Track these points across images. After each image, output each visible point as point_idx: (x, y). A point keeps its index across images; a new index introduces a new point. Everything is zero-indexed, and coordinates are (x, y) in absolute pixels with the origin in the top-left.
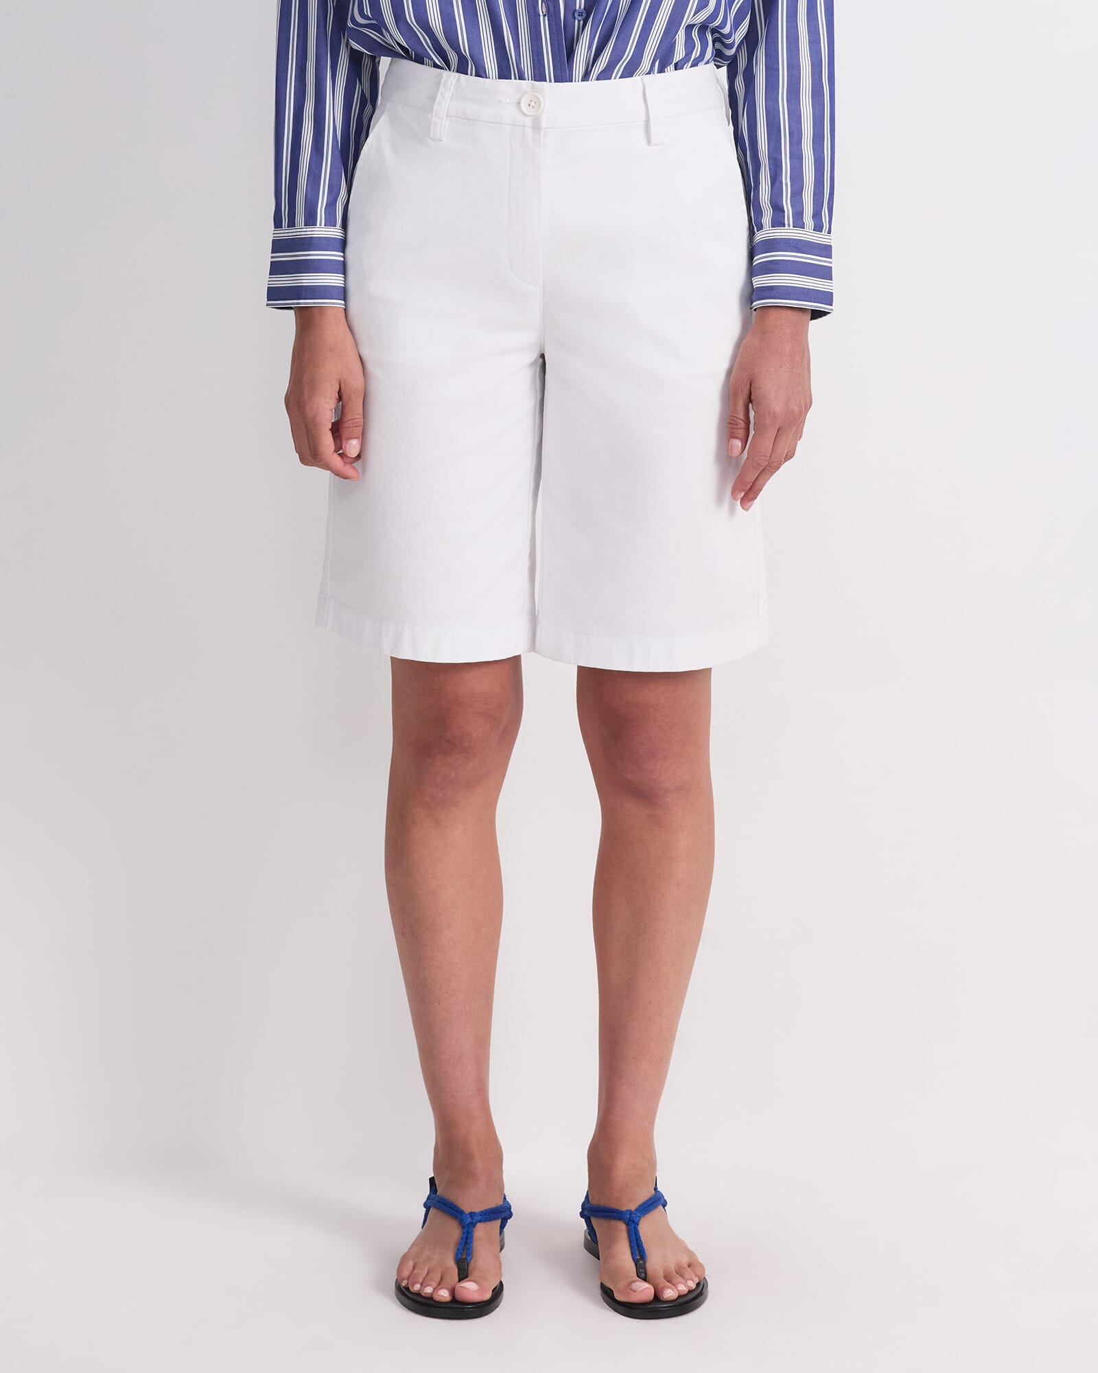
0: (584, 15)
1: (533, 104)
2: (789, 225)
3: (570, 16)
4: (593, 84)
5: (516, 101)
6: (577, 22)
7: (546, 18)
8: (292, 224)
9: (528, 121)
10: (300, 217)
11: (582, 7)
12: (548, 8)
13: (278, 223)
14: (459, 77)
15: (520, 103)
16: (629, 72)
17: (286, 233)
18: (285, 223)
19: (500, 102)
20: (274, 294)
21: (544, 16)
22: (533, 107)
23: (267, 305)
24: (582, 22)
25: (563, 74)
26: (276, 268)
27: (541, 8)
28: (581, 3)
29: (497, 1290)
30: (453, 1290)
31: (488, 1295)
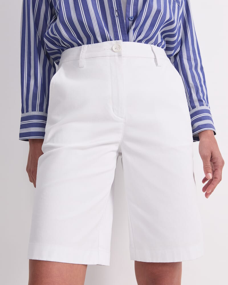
0: (133, 19)
1: (117, 48)
2: (205, 105)
3: (127, 19)
4: (136, 43)
5: (111, 48)
6: (130, 22)
7: (118, 17)
8: (27, 111)
9: (116, 54)
10: (30, 108)
11: (132, 16)
12: (118, 13)
13: (23, 112)
14: (88, 46)
15: (112, 49)
17: (26, 114)
18: (25, 111)
19: (105, 49)
20: (21, 135)
21: (117, 17)
22: (117, 49)
23: (19, 139)
24: (132, 22)
25: (126, 39)
26: (22, 127)
27: (116, 14)
28: (131, 14)
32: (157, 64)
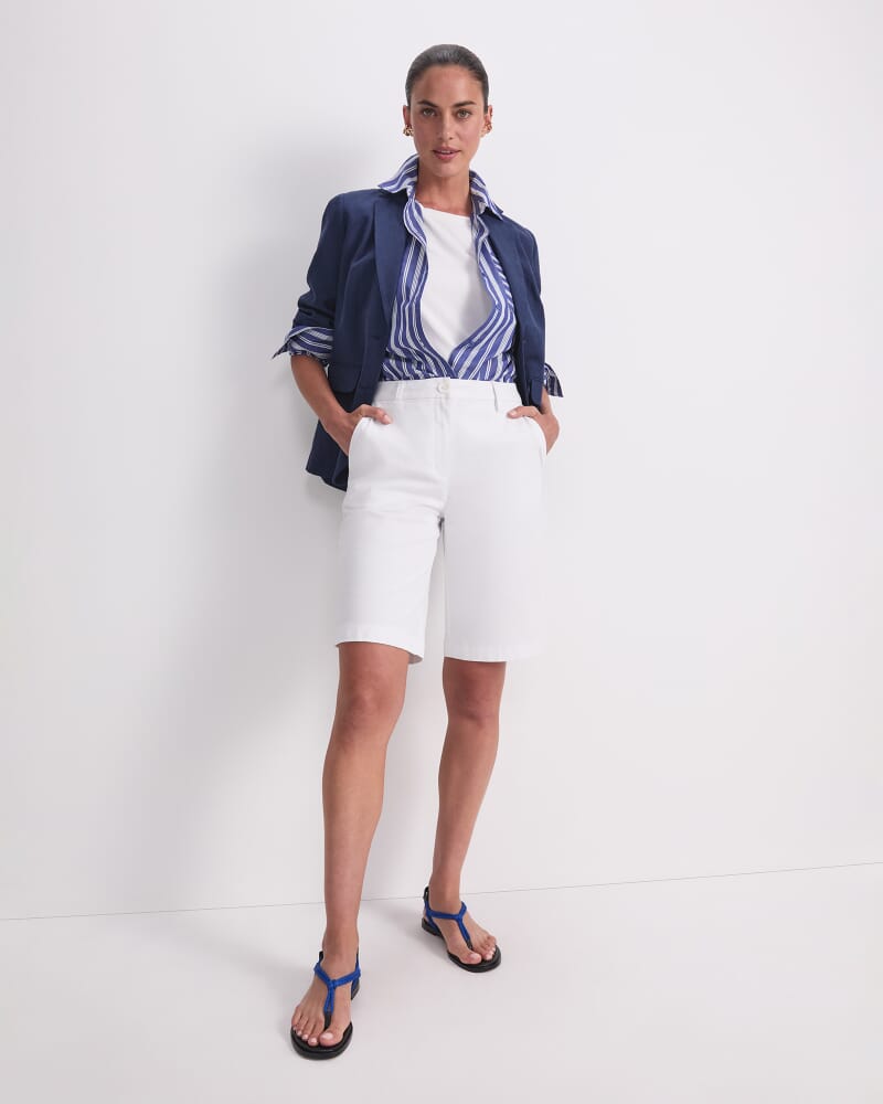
14: (406, 382)
15: (438, 389)
19: (429, 388)
22: (445, 389)
29: (348, 1033)
30: (318, 1040)
31: (340, 1038)
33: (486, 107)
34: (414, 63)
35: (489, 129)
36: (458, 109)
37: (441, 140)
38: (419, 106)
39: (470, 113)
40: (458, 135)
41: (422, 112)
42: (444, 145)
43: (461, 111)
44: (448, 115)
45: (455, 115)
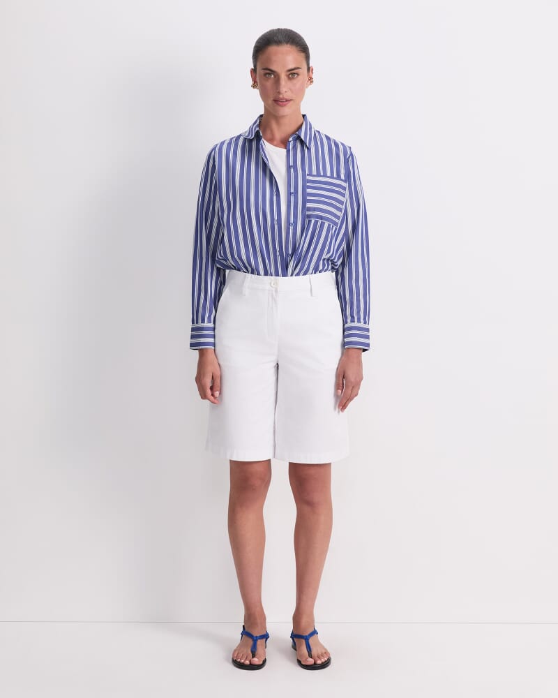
1: (275, 284)
2: (356, 322)
4: (294, 277)
5: (270, 283)
8: (197, 323)
9: (274, 289)
10: (200, 321)
11: (291, 253)
12: (280, 253)
13: (193, 323)
14: (252, 276)
16: (305, 273)
17: (196, 325)
18: (195, 322)
19: (265, 283)
20: (192, 345)
23: (190, 349)
25: (285, 275)
26: (192, 337)
27: (278, 254)
28: (290, 251)
29: (265, 661)
30: (250, 661)
31: (261, 663)
32: (312, 295)
33: (309, 69)
34: (258, 42)
35: (312, 82)
36: (290, 72)
37: (279, 93)
38: (263, 72)
39: (298, 74)
40: (290, 89)
41: (265, 74)
42: (281, 96)
43: (292, 74)
44: (283, 77)
45: (288, 76)
